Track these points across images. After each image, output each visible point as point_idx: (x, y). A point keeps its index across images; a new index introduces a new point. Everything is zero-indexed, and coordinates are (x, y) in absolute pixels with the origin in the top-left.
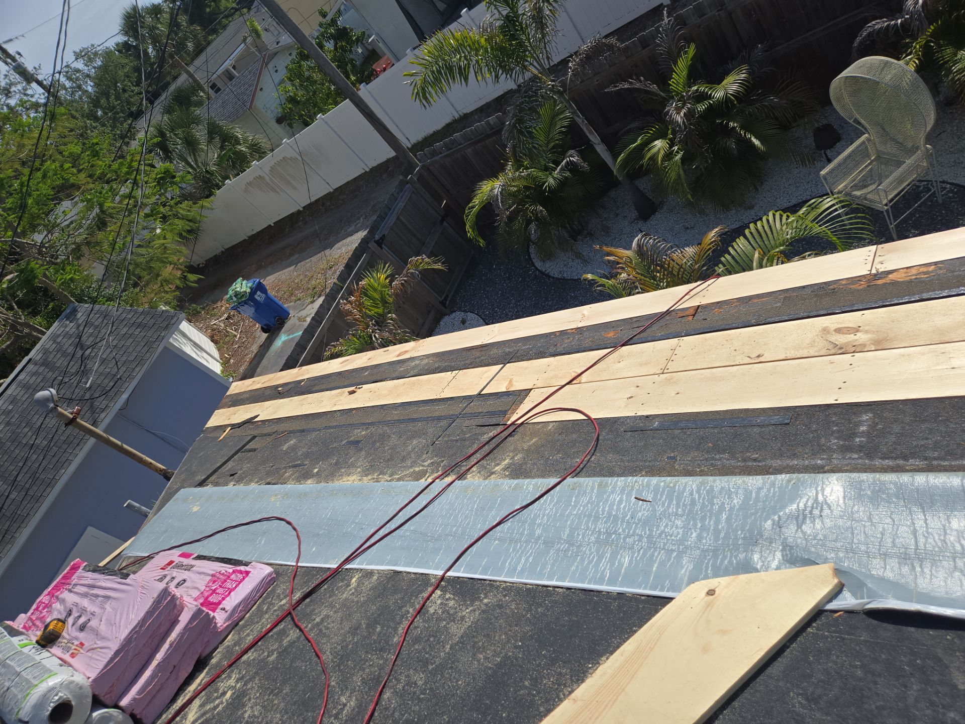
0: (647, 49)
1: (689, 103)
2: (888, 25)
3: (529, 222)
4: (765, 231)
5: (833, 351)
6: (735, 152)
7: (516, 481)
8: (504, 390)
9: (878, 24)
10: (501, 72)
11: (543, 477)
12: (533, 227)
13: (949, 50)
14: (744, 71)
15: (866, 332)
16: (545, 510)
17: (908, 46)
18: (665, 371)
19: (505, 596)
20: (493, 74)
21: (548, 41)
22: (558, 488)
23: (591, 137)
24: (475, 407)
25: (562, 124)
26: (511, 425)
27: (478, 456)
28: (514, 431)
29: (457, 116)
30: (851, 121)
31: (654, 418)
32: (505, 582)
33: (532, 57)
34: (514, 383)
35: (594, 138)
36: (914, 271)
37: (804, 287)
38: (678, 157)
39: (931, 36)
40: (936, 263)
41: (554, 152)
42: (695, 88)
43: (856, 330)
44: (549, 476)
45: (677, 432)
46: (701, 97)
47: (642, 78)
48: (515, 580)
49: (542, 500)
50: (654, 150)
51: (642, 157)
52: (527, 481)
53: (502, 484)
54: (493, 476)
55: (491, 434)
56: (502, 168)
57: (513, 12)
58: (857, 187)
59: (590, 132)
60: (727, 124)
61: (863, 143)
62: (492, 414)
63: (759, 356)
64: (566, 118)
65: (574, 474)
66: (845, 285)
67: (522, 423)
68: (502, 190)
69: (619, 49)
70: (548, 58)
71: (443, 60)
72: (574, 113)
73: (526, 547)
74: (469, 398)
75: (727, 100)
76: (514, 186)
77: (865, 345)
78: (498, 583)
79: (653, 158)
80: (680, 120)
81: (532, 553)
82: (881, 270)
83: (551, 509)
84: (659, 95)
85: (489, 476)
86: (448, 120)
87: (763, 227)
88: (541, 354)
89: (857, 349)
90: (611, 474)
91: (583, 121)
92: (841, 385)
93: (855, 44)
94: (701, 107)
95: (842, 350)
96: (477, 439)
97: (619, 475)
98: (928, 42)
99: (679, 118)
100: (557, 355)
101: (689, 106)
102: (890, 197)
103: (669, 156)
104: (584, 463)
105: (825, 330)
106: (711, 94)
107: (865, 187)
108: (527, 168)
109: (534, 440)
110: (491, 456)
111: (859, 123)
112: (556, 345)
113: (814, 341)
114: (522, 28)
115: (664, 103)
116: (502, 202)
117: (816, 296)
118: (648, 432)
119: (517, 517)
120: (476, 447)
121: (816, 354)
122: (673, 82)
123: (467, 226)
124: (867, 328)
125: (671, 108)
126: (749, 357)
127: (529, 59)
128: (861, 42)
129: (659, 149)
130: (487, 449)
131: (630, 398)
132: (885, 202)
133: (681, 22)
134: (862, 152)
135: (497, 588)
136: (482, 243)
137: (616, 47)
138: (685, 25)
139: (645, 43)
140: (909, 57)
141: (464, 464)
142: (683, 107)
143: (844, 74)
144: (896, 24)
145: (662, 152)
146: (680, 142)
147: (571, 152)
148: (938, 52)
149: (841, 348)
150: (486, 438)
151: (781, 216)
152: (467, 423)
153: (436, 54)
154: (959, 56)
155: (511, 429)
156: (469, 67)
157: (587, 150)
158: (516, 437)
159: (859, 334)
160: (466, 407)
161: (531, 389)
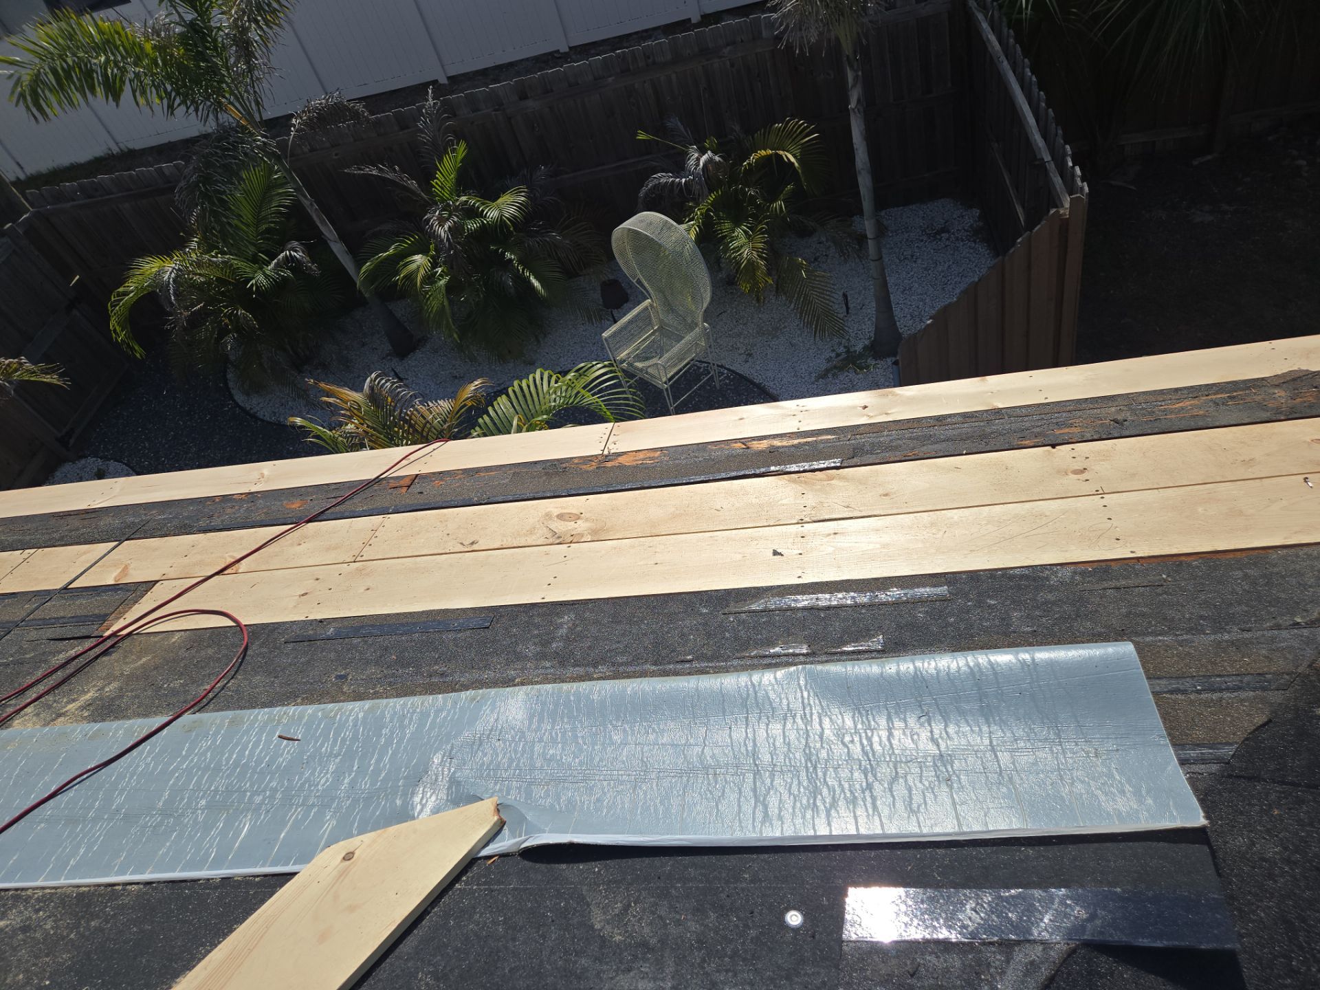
0: (406, 131)
1: (455, 215)
2: (673, 182)
3: (223, 332)
4: (530, 391)
5: (551, 541)
6: (512, 291)
7: (98, 726)
8: (111, 582)
9: (664, 178)
10: (178, 101)
11: (146, 715)
12: (229, 342)
13: (727, 225)
14: (523, 194)
15: (587, 520)
16: (138, 766)
17: (691, 210)
18: (358, 559)
19: (37, 911)
20: (165, 101)
21: (257, 79)
22: (165, 731)
23: (322, 229)
24: (53, 609)
25: (280, 202)
26: (109, 637)
27: (41, 688)
28: (113, 646)
29: (115, 150)
30: (634, 281)
31: (329, 623)
32: (43, 888)
33: (232, 93)
34: (131, 572)
35: (329, 232)
36: (641, 456)
37: (536, 463)
38: (442, 282)
39: (712, 204)
40: (662, 449)
41: (268, 239)
42: (464, 198)
43: (577, 517)
44: (156, 714)
45: (355, 641)
46: (472, 213)
47: (397, 168)
48: (62, 882)
49: (135, 752)
50: (413, 267)
51: (397, 273)
52: (115, 724)
53: (73, 731)
54: (61, 719)
55: (72, 653)
56: (182, 244)
57: (203, 21)
58: (639, 358)
59: (323, 222)
60: (503, 254)
61: (646, 309)
62: (80, 620)
63: (472, 543)
64: (287, 194)
65: (196, 708)
66: (577, 464)
67: (130, 634)
68: (177, 276)
69: (368, 120)
70: (257, 103)
71: (74, 55)
72: (297, 189)
73: (91, 828)
74: (46, 595)
75: (500, 223)
76: (200, 275)
77: (582, 535)
78: (29, 892)
79: (410, 277)
80: (443, 234)
81: (99, 836)
82: (612, 451)
83: (147, 765)
84: (419, 195)
85: (53, 720)
86: (99, 151)
87: (529, 386)
88: (185, 529)
89: (574, 539)
90: (253, 703)
91: (311, 204)
92: (551, 580)
93: (641, 195)
94: (472, 225)
95: (559, 540)
96: (45, 661)
97: (264, 705)
98: (708, 210)
99: (442, 232)
100: (210, 531)
101: (456, 219)
102: (669, 376)
103: (430, 278)
104: (216, 690)
105: (548, 516)
106: (483, 211)
107: (647, 359)
108: (223, 253)
109: (144, 660)
110: (65, 687)
111: (642, 286)
112: (211, 517)
113: (534, 528)
114: (215, 48)
115: (426, 206)
116: (175, 294)
117: (547, 474)
118: (318, 643)
119: (87, 782)
120: (39, 674)
121: (534, 543)
122: (436, 183)
123: (113, 323)
124: (588, 515)
125: (433, 217)
126: (462, 544)
127: (227, 95)
128: (646, 193)
129: (418, 267)
130: (60, 675)
131: (303, 595)
132: (664, 379)
133: (450, 109)
134: (644, 319)
135: (26, 900)
136: (139, 352)
137: (364, 117)
138: (455, 115)
139: (404, 123)
140: (692, 223)
141: (13, 702)
142: (448, 219)
143: (627, 224)
144: (680, 183)
145: (422, 272)
146: (445, 263)
147: (295, 244)
148: (717, 224)
149: (559, 537)
150: (62, 657)
151: (550, 377)
152: (33, 634)
153: (61, 41)
154: (736, 234)
155: (109, 643)
156: (122, 82)
157: (317, 246)
158: (114, 656)
159: (579, 522)
160: (37, 608)
161: (157, 581)
